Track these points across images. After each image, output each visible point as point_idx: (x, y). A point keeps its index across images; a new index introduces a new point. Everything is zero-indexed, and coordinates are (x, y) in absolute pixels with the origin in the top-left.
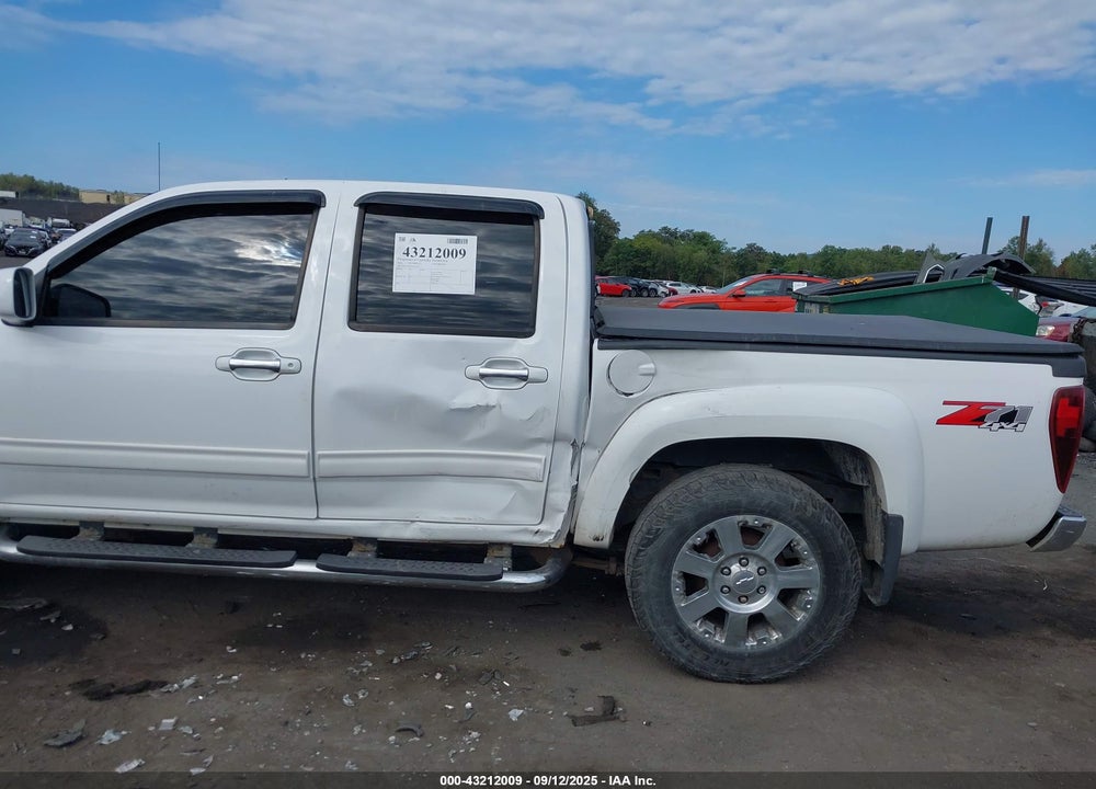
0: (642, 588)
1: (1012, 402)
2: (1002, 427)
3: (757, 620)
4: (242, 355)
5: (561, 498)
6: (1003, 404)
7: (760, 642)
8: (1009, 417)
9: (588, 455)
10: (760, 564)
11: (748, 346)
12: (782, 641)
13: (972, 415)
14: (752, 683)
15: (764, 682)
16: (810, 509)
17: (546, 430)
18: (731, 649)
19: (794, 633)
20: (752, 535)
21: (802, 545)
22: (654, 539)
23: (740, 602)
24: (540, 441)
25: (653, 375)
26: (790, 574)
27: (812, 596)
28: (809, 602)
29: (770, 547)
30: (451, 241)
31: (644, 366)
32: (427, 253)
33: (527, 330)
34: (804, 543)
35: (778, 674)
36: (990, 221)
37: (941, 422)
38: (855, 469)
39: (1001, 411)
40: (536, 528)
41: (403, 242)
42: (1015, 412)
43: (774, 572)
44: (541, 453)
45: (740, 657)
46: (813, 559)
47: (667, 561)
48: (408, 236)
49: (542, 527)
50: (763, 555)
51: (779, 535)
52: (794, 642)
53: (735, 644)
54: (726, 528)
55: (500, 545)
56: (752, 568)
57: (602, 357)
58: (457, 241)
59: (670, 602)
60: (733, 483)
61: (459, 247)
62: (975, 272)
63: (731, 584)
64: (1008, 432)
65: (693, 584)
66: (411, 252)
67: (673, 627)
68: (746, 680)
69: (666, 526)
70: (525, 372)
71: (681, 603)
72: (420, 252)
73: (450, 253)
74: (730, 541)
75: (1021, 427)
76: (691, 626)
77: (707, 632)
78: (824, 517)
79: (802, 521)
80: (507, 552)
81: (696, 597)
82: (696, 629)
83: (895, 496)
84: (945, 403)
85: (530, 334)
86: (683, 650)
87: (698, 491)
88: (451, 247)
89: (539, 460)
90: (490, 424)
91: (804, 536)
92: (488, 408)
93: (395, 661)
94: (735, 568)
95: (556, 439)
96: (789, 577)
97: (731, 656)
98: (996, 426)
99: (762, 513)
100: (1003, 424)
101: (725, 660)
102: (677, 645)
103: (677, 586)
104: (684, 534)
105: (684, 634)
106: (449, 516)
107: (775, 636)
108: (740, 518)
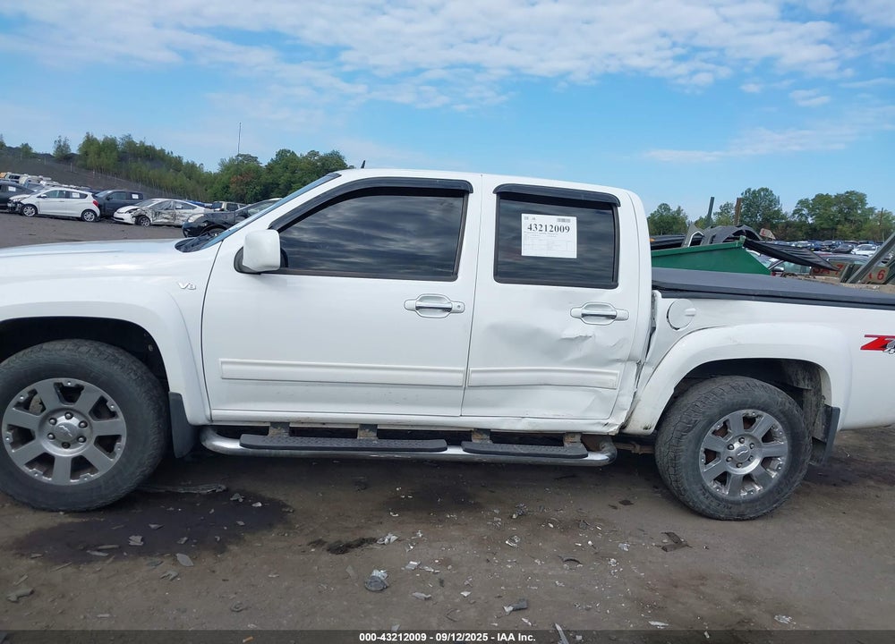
0: (682, 460)
3: (748, 478)
4: (421, 300)
5: (626, 401)
9: (646, 370)
10: (752, 441)
11: (753, 297)
12: (763, 491)
13: (879, 344)
14: (744, 520)
15: (751, 519)
16: (787, 404)
17: (624, 353)
18: (732, 498)
19: (770, 485)
20: (749, 422)
21: (779, 428)
22: (693, 428)
23: (738, 467)
24: (618, 361)
25: (693, 315)
26: (769, 447)
27: (781, 461)
28: (779, 466)
29: (759, 431)
30: (559, 220)
31: (688, 310)
32: (544, 228)
33: (613, 283)
34: (780, 427)
35: (760, 514)
36: (712, 199)
37: (863, 348)
38: (804, 379)
40: (606, 422)
41: (527, 220)
43: (760, 446)
44: (617, 369)
45: (738, 503)
46: (784, 437)
47: (699, 440)
48: (531, 216)
49: (610, 421)
50: (755, 435)
51: (765, 422)
52: (770, 492)
53: (734, 496)
54: (735, 418)
55: (573, 433)
56: (747, 442)
57: (664, 303)
58: (564, 220)
59: (698, 468)
60: (743, 389)
61: (564, 224)
62: (728, 238)
63: (733, 455)
65: (711, 455)
66: (533, 227)
67: (700, 485)
68: (741, 518)
69: (701, 418)
70: (613, 313)
71: (704, 470)
72: (539, 227)
73: (559, 229)
74: (736, 426)
76: (709, 484)
77: (718, 488)
79: (783, 412)
80: (578, 438)
81: (712, 464)
82: (711, 486)
83: (836, 395)
84: (866, 336)
85: (615, 286)
86: (705, 500)
87: (722, 394)
88: (560, 224)
89: (616, 374)
90: (586, 348)
91: (781, 423)
92: (586, 338)
93: (514, 516)
94: (737, 445)
95: (630, 359)
96: (769, 449)
97: (733, 503)
99: (758, 408)
101: (730, 505)
102: (702, 497)
103: (702, 458)
104: (711, 423)
105: (705, 490)
106: (550, 414)
107: (758, 488)
108: (744, 411)
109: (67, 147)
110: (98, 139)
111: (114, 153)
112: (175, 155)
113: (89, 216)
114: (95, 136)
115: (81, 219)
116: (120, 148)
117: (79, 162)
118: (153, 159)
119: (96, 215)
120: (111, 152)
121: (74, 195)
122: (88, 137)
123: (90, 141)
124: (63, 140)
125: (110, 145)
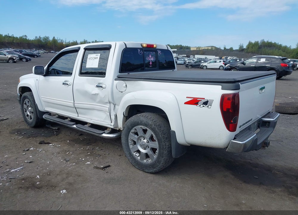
1: (207, 98)
2: (204, 106)
4: (64, 82)
5: (113, 117)
6: (204, 99)
7: (147, 161)
8: (206, 103)
9: (116, 107)
10: (147, 140)
13: (194, 102)
18: (141, 161)
19: (153, 160)
23: (143, 149)
24: (107, 103)
25: (126, 87)
26: (153, 144)
29: (148, 136)
31: (124, 85)
34: (154, 136)
37: (186, 103)
39: (203, 101)
40: (111, 124)
42: (208, 101)
44: (108, 106)
45: (142, 164)
46: (157, 140)
51: (149, 132)
52: (154, 163)
56: (145, 140)
58: (97, 55)
63: (141, 144)
64: (205, 108)
67: (129, 152)
71: (131, 147)
75: (210, 107)
76: (133, 153)
77: (136, 156)
78: (157, 129)
82: (134, 154)
84: (187, 97)
85: (105, 76)
92: (98, 94)
94: (142, 140)
95: (110, 103)
98: (202, 106)
100: (204, 105)
104: (131, 129)
105: (131, 155)
107: (150, 160)
108: (141, 126)
109: (242, 46)
110: (253, 42)
111: (257, 47)
112: (279, 44)
113: (221, 68)
114: (252, 42)
115: (219, 69)
116: (260, 44)
117: (246, 51)
118: (271, 47)
119: (223, 67)
120: (256, 46)
121: (217, 62)
122: (249, 42)
123: (250, 43)
124: (241, 44)
125: (256, 43)
